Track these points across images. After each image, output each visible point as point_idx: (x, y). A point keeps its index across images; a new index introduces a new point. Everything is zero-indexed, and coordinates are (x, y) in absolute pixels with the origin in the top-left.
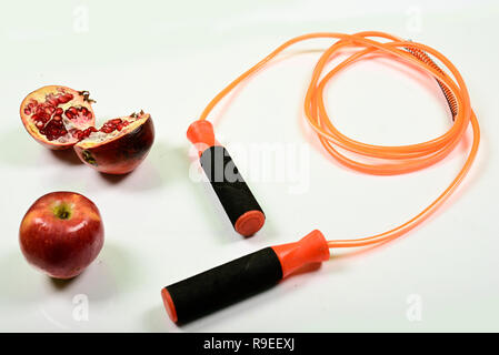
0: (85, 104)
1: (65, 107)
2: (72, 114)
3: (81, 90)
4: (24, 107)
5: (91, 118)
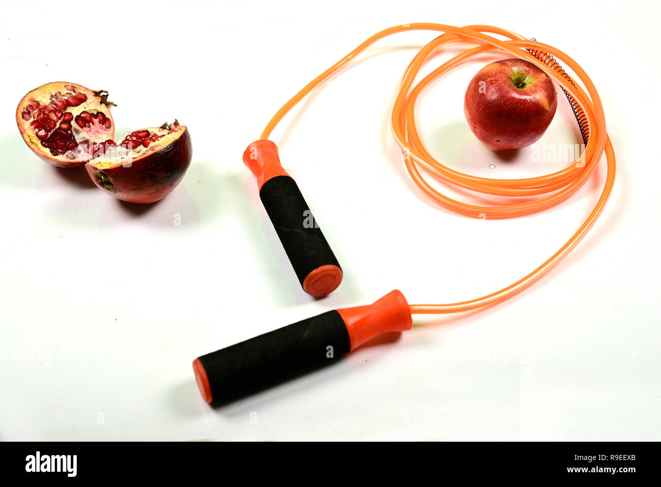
0: (102, 109)
1: (76, 111)
2: (84, 121)
3: (98, 90)
4: (22, 110)
5: (109, 127)
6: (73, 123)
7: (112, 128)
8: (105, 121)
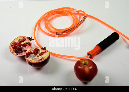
0: (29, 41)
1: (22, 43)
2: (24, 45)
3: (29, 37)
4: (11, 45)
5: (30, 46)
6: (22, 46)
7: (31, 46)
8: (30, 44)
